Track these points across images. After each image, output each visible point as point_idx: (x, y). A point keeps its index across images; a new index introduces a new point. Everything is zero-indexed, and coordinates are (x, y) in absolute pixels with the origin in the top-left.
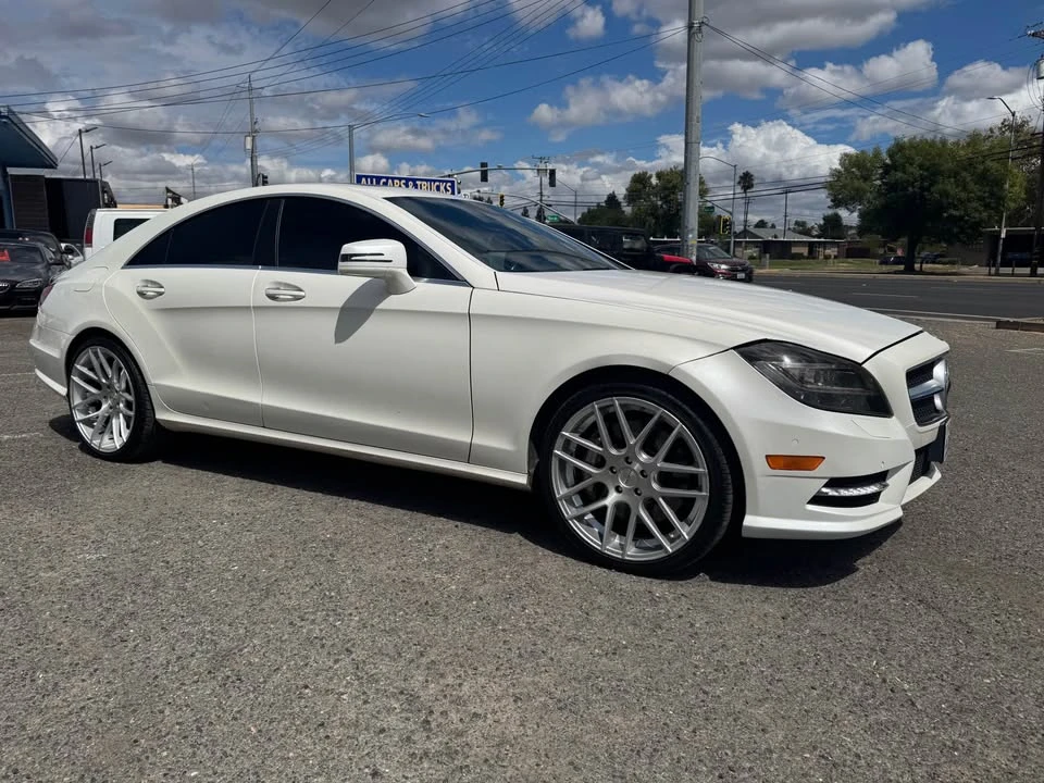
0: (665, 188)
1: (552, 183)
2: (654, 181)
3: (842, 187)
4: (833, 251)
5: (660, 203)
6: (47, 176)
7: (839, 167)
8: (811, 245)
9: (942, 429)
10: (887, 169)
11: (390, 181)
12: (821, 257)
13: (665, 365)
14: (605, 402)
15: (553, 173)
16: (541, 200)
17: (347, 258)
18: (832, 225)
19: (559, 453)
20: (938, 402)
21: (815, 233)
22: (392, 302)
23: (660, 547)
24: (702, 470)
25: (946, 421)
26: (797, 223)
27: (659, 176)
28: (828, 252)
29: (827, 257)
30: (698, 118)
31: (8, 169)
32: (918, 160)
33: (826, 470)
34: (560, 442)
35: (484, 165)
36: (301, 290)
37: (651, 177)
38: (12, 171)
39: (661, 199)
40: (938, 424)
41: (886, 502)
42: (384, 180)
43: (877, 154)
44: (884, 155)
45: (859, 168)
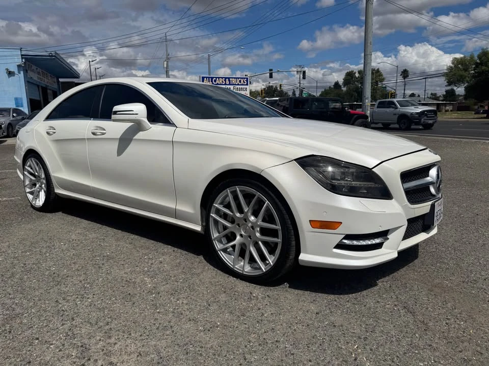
0: (362, 78)
1: (304, 78)
2: (357, 75)
3: (453, 75)
4: (449, 108)
5: (360, 85)
6: (76, 82)
7: (451, 65)
8: (438, 105)
9: (433, 206)
10: (477, 65)
11: (218, 79)
12: (443, 111)
13: (259, 169)
14: (233, 189)
15: (304, 72)
16: (300, 86)
17: (115, 113)
18: (450, 95)
19: (213, 215)
20: (432, 190)
21: (441, 99)
22: (140, 135)
23: (260, 268)
24: (278, 227)
25: (435, 202)
26: (432, 94)
27: (359, 72)
28: (447, 108)
29: (447, 111)
30: (371, 42)
31: (60, 79)
33: (343, 230)
34: (213, 210)
35: (271, 70)
36: (105, 130)
37: (355, 73)
38: (61, 80)
40: (430, 203)
41: (387, 248)
42: (215, 79)
43: (472, 57)
44: (476, 58)
45: (462, 65)
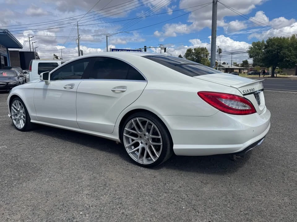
0: (196, 53)
1: (165, 51)
2: (193, 51)
3: (252, 53)
4: (246, 71)
5: (195, 57)
6: (20, 51)
7: (252, 46)
8: (240, 69)
10: (266, 47)
12: (243, 73)
15: (165, 49)
18: (245, 63)
21: (240, 66)
27: (195, 49)
28: (245, 71)
29: (244, 73)
31: (8, 49)
32: (276, 44)
35: (145, 47)
37: (192, 50)
38: (9, 49)
39: (195, 56)
43: (263, 42)
44: (265, 43)
45: (258, 46)
